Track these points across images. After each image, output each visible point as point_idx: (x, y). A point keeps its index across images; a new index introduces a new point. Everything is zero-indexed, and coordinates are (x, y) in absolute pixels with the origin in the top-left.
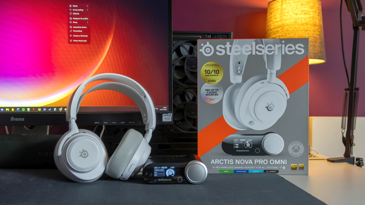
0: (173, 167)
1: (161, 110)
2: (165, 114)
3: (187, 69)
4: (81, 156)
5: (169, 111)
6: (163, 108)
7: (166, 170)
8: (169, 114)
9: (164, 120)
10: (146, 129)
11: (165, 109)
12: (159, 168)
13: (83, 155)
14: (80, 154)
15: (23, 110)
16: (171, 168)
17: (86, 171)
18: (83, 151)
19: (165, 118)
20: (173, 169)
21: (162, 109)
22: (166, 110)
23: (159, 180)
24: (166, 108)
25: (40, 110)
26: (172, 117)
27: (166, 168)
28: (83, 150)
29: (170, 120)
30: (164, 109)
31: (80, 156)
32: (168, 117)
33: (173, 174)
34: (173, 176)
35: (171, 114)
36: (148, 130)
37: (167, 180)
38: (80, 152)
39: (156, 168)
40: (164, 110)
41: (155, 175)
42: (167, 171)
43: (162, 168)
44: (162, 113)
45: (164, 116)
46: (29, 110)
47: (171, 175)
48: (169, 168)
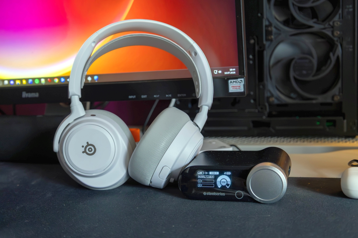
0: (229, 173)
1: (226, 73)
2: (232, 81)
3: (293, 4)
4: (85, 152)
5: (240, 74)
6: (229, 71)
7: (216, 177)
8: (239, 80)
9: (231, 90)
10: (199, 106)
11: (233, 71)
12: (205, 174)
13: (87, 151)
14: (83, 149)
15: (37, 82)
16: (226, 175)
17: (94, 175)
18: (88, 145)
19: (233, 87)
20: (228, 176)
21: (228, 73)
22: (234, 74)
23: (205, 193)
24: (235, 70)
25: (57, 81)
26: (244, 85)
27: (217, 173)
28: (88, 143)
29: (242, 90)
30: (231, 71)
31: (83, 152)
32: (238, 84)
33: (228, 185)
34: (228, 187)
35: (243, 79)
36: (201, 107)
37: (218, 194)
38: (83, 147)
39: (201, 173)
40: (232, 73)
41: (200, 186)
42: (219, 179)
43: (210, 173)
44: (228, 79)
45: (231, 84)
46: (43, 81)
47: (225, 186)
48: (221, 173)
